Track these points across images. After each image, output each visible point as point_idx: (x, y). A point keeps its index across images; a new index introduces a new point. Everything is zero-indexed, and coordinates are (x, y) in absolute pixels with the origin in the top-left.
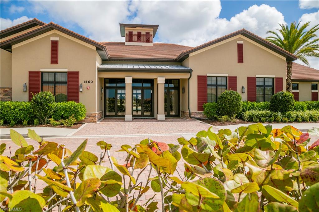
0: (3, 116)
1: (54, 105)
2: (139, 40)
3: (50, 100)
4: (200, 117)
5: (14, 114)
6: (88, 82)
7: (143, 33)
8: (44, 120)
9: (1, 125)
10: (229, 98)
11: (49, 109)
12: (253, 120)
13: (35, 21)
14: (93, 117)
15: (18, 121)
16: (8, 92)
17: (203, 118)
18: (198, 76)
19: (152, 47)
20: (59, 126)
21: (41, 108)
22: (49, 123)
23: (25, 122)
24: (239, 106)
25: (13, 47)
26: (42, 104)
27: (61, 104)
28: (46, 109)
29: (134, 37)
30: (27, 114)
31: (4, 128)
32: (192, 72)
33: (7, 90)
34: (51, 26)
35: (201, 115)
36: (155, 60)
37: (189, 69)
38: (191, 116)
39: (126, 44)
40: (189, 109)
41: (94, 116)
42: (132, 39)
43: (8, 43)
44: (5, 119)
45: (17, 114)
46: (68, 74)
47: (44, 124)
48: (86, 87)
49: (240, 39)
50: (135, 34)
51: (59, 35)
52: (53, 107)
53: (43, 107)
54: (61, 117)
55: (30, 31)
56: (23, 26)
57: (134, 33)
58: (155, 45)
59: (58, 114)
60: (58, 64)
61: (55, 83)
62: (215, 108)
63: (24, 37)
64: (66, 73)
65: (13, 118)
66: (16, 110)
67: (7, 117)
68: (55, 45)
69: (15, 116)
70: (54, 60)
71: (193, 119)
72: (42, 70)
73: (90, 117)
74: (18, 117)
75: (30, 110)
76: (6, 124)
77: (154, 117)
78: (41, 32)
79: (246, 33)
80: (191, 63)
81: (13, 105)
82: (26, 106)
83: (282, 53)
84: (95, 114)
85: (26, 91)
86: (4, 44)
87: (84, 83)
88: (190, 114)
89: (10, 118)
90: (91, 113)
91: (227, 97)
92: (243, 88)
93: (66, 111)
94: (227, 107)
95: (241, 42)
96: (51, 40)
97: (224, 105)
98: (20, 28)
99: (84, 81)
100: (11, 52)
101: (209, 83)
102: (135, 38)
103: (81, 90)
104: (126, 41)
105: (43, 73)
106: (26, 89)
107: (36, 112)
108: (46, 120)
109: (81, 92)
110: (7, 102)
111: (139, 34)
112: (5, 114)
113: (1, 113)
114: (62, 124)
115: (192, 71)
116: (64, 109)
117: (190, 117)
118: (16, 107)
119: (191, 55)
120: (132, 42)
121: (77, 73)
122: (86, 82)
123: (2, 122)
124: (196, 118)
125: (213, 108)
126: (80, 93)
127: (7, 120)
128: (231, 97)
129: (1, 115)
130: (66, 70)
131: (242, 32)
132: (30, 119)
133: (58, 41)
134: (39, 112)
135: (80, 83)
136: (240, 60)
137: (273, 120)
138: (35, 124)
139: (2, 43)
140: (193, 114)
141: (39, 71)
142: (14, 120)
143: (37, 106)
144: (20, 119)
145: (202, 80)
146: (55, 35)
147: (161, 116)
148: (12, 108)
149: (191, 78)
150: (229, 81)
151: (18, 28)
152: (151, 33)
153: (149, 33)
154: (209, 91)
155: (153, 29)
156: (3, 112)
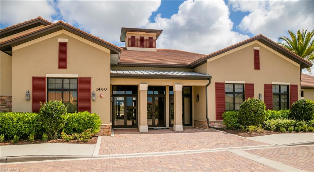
0: (3, 131)
1: (66, 116)
2: (142, 45)
3: (62, 111)
4: (218, 126)
5: (17, 128)
6: (101, 90)
7: (146, 38)
8: (53, 135)
9: (2, 141)
10: (253, 106)
11: (61, 122)
12: (280, 130)
13: (39, 20)
14: (107, 129)
15: (21, 135)
16: (5, 101)
17: (221, 127)
18: (215, 83)
19: (156, 52)
20: (73, 141)
21: (52, 121)
22: (60, 137)
23: (32, 137)
24: (264, 115)
25: (14, 49)
26: (53, 115)
27: (73, 116)
28: (58, 121)
29: (136, 42)
30: (33, 127)
31: (5, 145)
32: (211, 79)
33: (4, 99)
34: (59, 26)
35: (219, 125)
36: (168, 66)
37: (207, 75)
38: (210, 125)
39: (128, 49)
40: (207, 118)
41: (109, 128)
42: (135, 44)
43: (9, 44)
44: (6, 134)
45: (21, 127)
46: (78, 80)
47: (53, 139)
48: (100, 95)
49: (256, 45)
50: (138, 39)
51: (67, 35)
52: (66, 118)
53: (54, 119)
54: (73, 130)
55: (36, 30)
56: (25, 26)
57: (136, 38)
58: (158, 51)
59: (70, 126)
60: (66, 68)
61: (63, 90)
62: (235, 117)
63: (27, 37)
64: (76, 79)
65: (16, 132)
66: (20, 122)
67: (8, 132)
68: (63, 47)
69: (19, 130)
70: (63, 64)
71: (211, 128)
72: (48, 75)
73: (104, 129)
74: (22, 131)
75: (37, 122)
76: (8, 139)
77: (166, 127)
78: (48, 31)
79: (263, 39)
80: (208, 69)
81: (15, 117)
82: (32, 118)
83: (298, 60)
84: (109, 125)
85: (29, 100)
86: (4, 45)
87: (97, 90)
88: (208, 123)
89: (13, 132)
90: (106, 125)
91: (251, 105)
92: (260, 96)
93: (79, 124)
94: (252, 116)
95: (257, 48)
96: (58, 41)
97: (249, 114)
98: (22, 27)
99: (97, 88)
100: (11, 55)
101: (226, 90)
102: (138, 43)
103: (93, 98)
104: (129, 46)
105: (49, 79)
106: (29, 97)
107: (45, 125)
108: (56, 134)
109: (94, 100)
110: (8, 114)
111: (142, 39)
112: (6, 127)
113: (2, 127)
114: (76, 138)
115: (211, 77)
116: (78, 121)
117: (209, 127)
118: (20, 119)
119: (208, 61)
120: (135, 47)
121: (89, 79)
122: (99, 89)
123: (3, 137)
124: (214, 128)
125: (234, 117)
126: (92, 102)
127: (9, 135)
128: (255, 105)
129: (1, 129)
130: (76, 76)
131: (260, 38)
132: (36, 132)
133: (67, 42)
134: (49, 125)
135: (92, 91)
136: (257, 66)
137: (299, 130)
138: (44, 139)
139: (2, 44)
140: (211, 123)
141: (44, 76)
142: (17, 135)
143: (47, 118)
144: (24, 133)
145: (220, 87)
146: (63, 36)
147: (179, 126)
148: (15, 120)
149: (209, 85)
150: (247, 88)
151: (20, 28)
152: (154, 38)
153: (152, 38)
154: (227, 99)
155: (156, 34)
156: (4, 125)
